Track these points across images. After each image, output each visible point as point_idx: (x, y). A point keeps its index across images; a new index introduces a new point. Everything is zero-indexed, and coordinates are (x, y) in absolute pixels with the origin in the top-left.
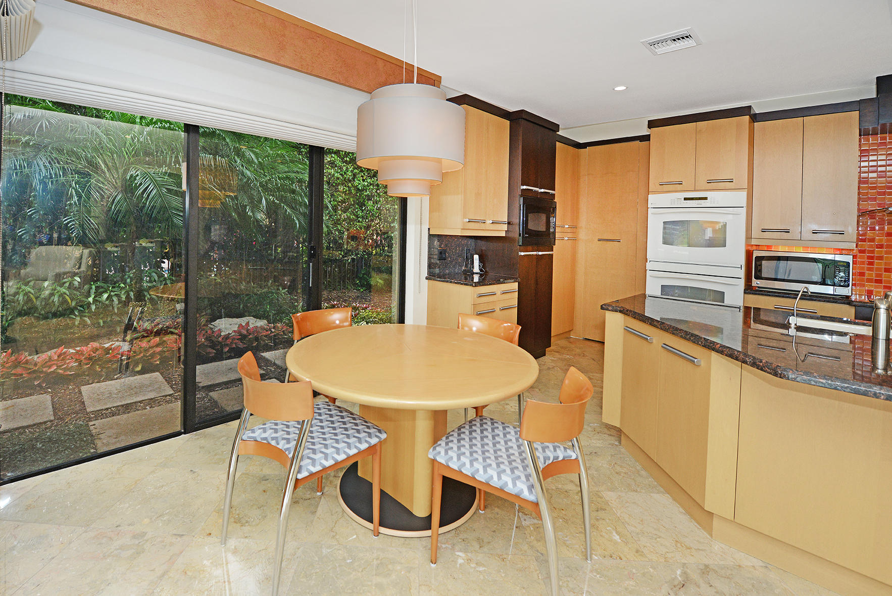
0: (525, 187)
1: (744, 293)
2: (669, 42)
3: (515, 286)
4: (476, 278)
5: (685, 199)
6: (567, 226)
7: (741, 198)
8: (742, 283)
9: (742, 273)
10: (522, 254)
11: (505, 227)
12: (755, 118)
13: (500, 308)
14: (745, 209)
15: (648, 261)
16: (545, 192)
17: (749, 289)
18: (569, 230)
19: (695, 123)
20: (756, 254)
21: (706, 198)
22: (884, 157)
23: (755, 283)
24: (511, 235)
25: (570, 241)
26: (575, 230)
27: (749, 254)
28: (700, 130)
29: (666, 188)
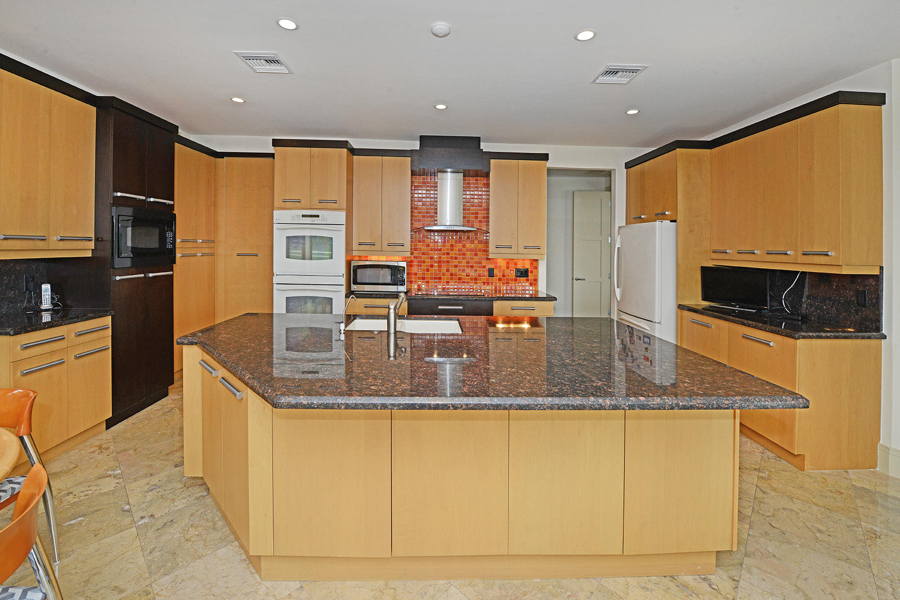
0: (119, 194)
1: (346, 297)
2: (263, 62)
3: (108, 320)
4: (46, 318)
5: (303, 216)
6: (201, 241)
7: (341, 217)
8: (343, 290)
9: (343, 281)
10: (118, 278)
11: (92, 245)
12: (353, 151)
13: (75, 356)
14: (344, 226)
15: (275, 275)
16: (156, 202)
17: (349, 293)
18: (204, 245)
19: (309, 148)
20: (354, 264)
21: (318, 216)
22: (424, 192)
23: (354, 287)
24: (99, 254)
25: (206, 258)
26: (212, 245)
27: (348, 263)
28: (314, 155)
29: (288, 205)
